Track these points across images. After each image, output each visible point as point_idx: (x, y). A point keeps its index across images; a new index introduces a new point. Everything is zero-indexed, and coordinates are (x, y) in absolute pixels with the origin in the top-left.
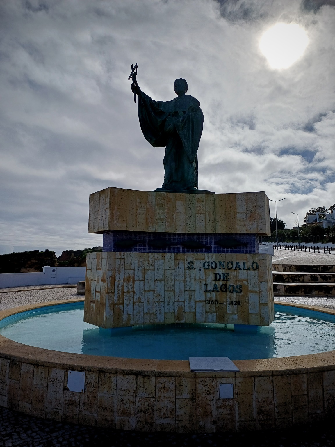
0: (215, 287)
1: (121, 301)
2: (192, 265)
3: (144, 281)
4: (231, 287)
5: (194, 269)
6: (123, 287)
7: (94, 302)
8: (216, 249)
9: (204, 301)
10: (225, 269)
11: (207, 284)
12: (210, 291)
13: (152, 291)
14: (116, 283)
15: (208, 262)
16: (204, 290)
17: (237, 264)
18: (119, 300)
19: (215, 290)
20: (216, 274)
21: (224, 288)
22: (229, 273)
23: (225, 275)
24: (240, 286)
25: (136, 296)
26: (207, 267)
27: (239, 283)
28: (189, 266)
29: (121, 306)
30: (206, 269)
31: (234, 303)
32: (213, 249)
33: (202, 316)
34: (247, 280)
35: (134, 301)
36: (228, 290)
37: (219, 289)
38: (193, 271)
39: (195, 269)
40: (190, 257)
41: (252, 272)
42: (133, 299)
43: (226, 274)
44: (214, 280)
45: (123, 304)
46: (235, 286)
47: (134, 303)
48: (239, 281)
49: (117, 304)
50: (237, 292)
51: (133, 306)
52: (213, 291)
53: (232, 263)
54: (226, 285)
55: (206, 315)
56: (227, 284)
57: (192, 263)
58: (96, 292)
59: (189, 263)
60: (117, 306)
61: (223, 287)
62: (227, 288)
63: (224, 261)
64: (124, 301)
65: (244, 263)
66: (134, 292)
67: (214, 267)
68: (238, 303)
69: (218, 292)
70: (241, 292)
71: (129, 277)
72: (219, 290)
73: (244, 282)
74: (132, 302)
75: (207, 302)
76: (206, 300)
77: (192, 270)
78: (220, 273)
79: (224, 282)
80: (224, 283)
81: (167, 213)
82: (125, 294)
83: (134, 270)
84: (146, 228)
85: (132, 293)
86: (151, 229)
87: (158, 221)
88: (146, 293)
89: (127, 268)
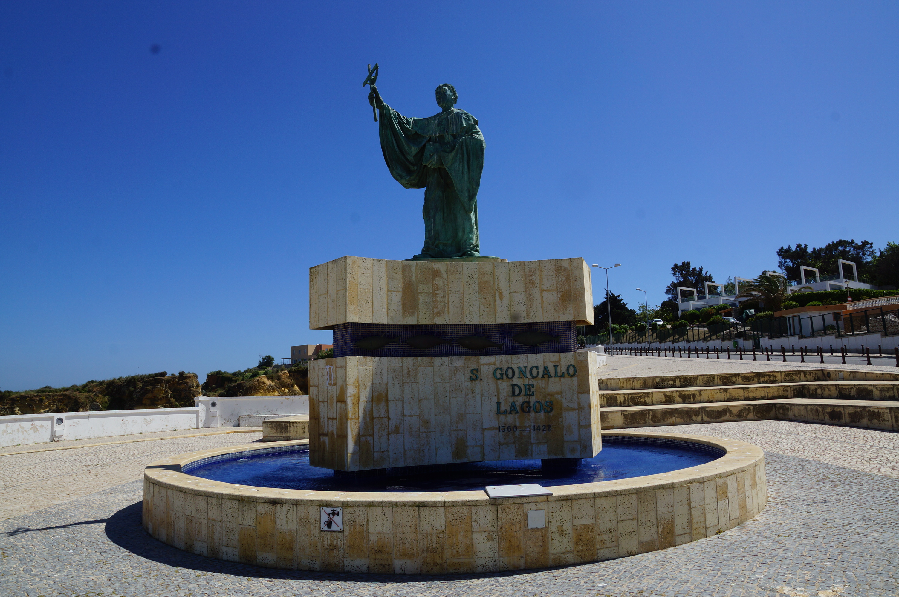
0: (513, 405)
1: (370, 432)
2: (476, 373)
3: (403, 400)
4: (537, 405)
5: (479, 380)
6: (371, 410)
7: (326, 435)
8: (512, 348)
9: (496, 428)
10: (527, 378)
11: (501, 403)
12: (505, 413)
13: (415, 416)
14: (361, 403)
15: (501, 369)
16: (496, 412)
17: (546, 369)
18: (366, 429)
19: (513, 409)
20: (513, 386)
21: (527, 407)
22: (533, 384)
23: (528, 388)
24: (550, 402)
25: (392, 424)
26: (499, 376)
27: (548, 398)
28: (471, 377)
29: (370, 439)
30: (499, 379)
31: (542, 428)
32: (508, 348)
33: (494, 450)
34: (560, 393)
35: (389, 431)
36: (532, 409)
37: (518, 408)
38: (478, 383)
39: (481, 380)
40: (471, 362)
41: (566, 381)
42: (388, 429)
43: (529, 385)
44: (512, 396)
45: (372, 435)
46: (543, 402)
47: (389, 434)
48: (548, 395)
49: (364, 436)
50: (546, 411)
51: (388, 439)
52: (510, 413)
53: (537, 367)
54: (529, 403)
55: (500, 448)
56: (531, 400)
57: (477, 370)
58: (328, 419)
59: (472, 371)
60: (363, 439)
61: (525, 405)
62: (530, 407)
63: (526, 365)
64: (373, 431)
65: (556, 367)
66: (389, 419)
67: (510, 375)
68: (548, 427)
69: (517, 413)
70: (552, 410)
71: (380, 395)
72: (519, 411)
73: (556, 395)
74: (385, 432)
75: (501, 428)
76: (499, 427)
77: (476, 382)
78: (519, 384)
79: (526, 397)
80: (526, 399)
81: (435, 295)
82: (375, 420)
83: (387, 384)
84: (404, 318)
85: (385, 420)
86: (411, 321)
87: (421, 307)
88: (407, 419)
89: (376, 381)
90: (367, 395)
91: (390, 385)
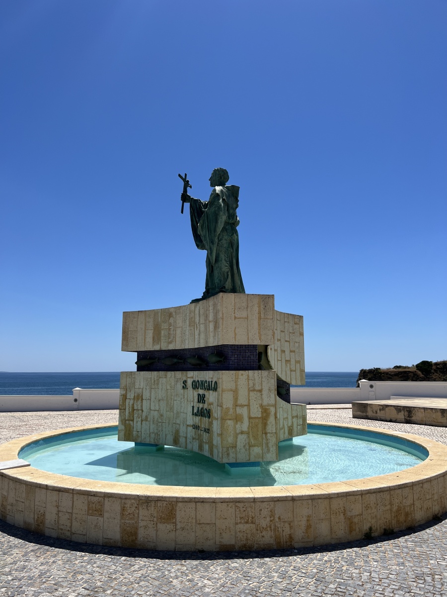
1: (132, 418)
2: (186, 384)
3: (150, 400)
5: (187, 388)
6: (133, 405)
10: (203, 389)
12: (195, 415)
14: (127, 401)
15: (195, 382)
16: (192, 413)
17: (209, 383)
18: (129, 417)
22: (205, 395)
23: (203, 397)
24: (210, 410)
25: (144, 414)
26: (194, 386)
27: (209, 407)
28: (183, 386)
29: (131, 422)
30: (194, 389)
31: (207, 430)
33: (190, 442)
34: (213, 403)
36: (204, 414)
41: (215, 394)
42: (142, 417)
44: (198, 402)
45: (133, 420)
46: (207, 409)
47: (142, 421)
48: (209, 404)
49: (128, 420)
51: (141, 424)
53: (206, 382)
55: (193, 442)
56: (204, 407)
57: (186, 381)
60: (127, 422)
61: (202, 411)
63: (203, 379)
65: (212, 382)
66: (142, 411)
69: (199, 416)
70: (210, 417)
71: (138, 395)
74: (140, 420)
76: (193, 425)
77: (185, 390)
78: (201, 393)
79: (202, 405)
81: (169, 329)
82: (135, 411)
83: (143, 389)
84: (153, 346)
85: (140, 411)
86: (157, 348)
87: (162, 338)
88: (152, 412)
89: (137, 386)
90: (131, 395)
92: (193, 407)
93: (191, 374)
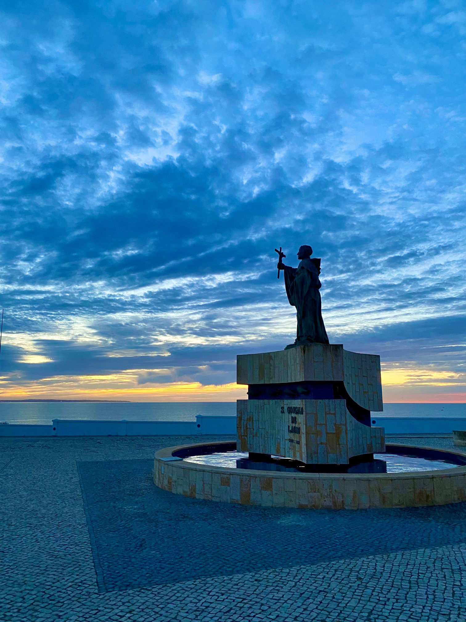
1: (246, 434)
2: (283, 409)
3: (259, 421)
6: (247, 424)
10: (295, 413)
14: (242, 421)
15: (289, 408)
16: (288, 431)
18: (244, 433)
22: (296, 417)
24: (299, 428)
25: (255, 432)
27: (299, 426)
28: (281, 411)
29: (246, 438)
30: (289, 413)
34: (301, 423)
36: (296, 431)
40: (282, 403)
41: (302, 416)
42: (253, 434)
44: (292, 422)
45: (247, 436)
49: (243, 436)
51: (253, 439)
52: (292, 432)
53: (297, 408)
55: (289, 452)
56: (296, 426)
57: (283, 407)
60: (243, 437)
61: (294, 428)
63: (295, 406)
65: (300, 408)
66: (253, 429)
67: (291, 411)
68: (299, 442)
70: (299, 433)
71: (250, 418)
74: (252, 436)
76: (289, 439)
77: (283, 414)
78: (293, 416)
79: (295, 424)
81: (270, 368)
82: (248, 429)
83: (253, 413)
84: (259, 381)
86: (262, 382)
87: (265, 375)
88: (260, 430)
89: (249, 411)
90: (245, 417)
91: (254, 413)
92: (289, 426)
93: (286, 401)
